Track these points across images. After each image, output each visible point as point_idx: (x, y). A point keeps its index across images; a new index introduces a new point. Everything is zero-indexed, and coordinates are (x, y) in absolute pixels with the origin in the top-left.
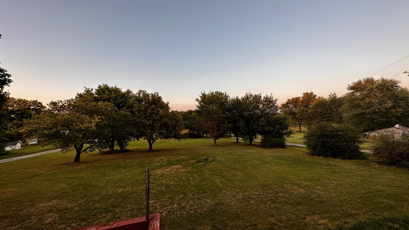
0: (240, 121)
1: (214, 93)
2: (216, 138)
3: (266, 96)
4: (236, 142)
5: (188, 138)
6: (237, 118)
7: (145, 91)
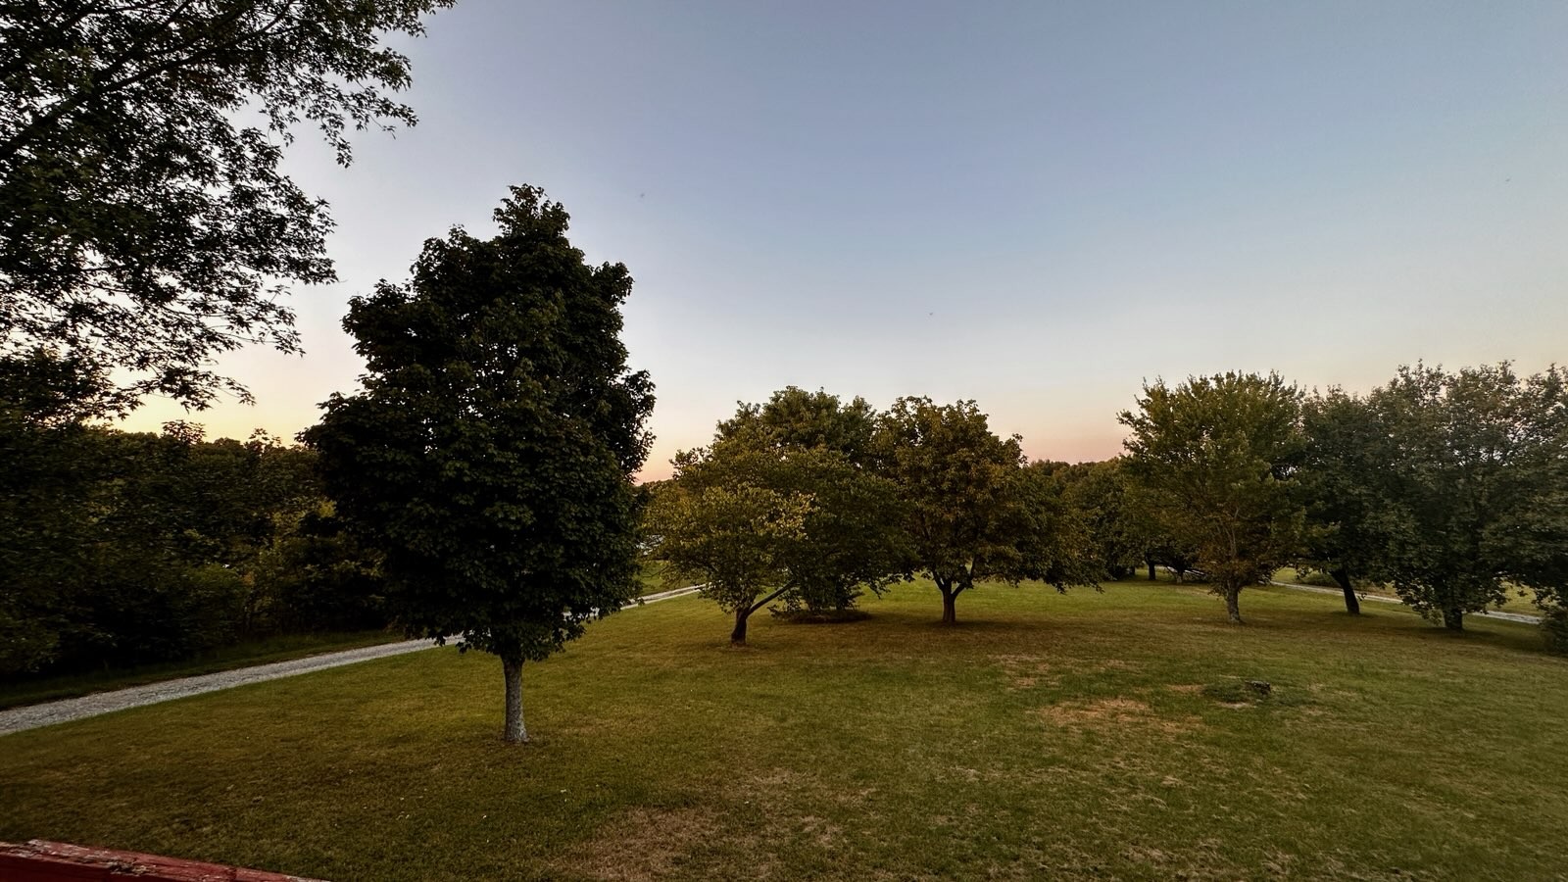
0: (1379, 506)
1: (1213, 384)
2: (1231, 584)
3: (1552, 371)
4: (1341, 614)
5: (1106, 580)
6: (1360, 495)
7: (925, 398)
